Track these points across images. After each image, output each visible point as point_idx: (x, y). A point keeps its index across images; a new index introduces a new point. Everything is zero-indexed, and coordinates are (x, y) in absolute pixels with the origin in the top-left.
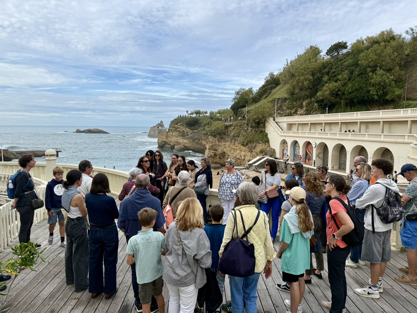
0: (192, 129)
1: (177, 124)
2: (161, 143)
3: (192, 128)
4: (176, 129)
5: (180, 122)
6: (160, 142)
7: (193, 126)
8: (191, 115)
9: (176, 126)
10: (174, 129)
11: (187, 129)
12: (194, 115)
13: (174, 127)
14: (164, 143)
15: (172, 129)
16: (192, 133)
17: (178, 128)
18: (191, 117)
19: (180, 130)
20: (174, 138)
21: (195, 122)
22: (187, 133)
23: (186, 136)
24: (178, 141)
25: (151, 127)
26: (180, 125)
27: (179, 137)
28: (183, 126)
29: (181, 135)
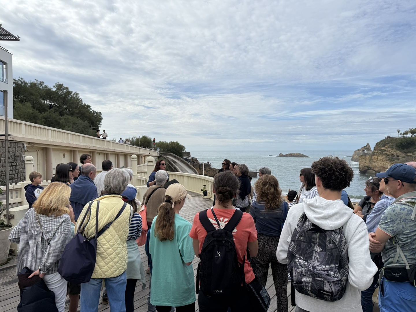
0: (404, 152)
1: (384, 146)
2: (363, 168)
3: (405, 150)
4: (382, 152)
5: (388, 144)
6: (361, 167)
7: (407, 148)
8: (405, 136)
9: (383, 148)
10: (379, 151)
11: (398, 151)
12: (409, 135)
13: (380, 150)
14: (366, 168)
15: (377, 152)
16: (404, 157)
17: (385, 150)
18: (404, 137)
19: (388, 153)
20: (380, 162)
21: (409, 144)
22: (398, 156)
23: (396, 160)
24: (385, 166)
25: (355, 151)
26: (388, 147)
27: (386, 161)
28: (392, 148)
29: (389, 159)
